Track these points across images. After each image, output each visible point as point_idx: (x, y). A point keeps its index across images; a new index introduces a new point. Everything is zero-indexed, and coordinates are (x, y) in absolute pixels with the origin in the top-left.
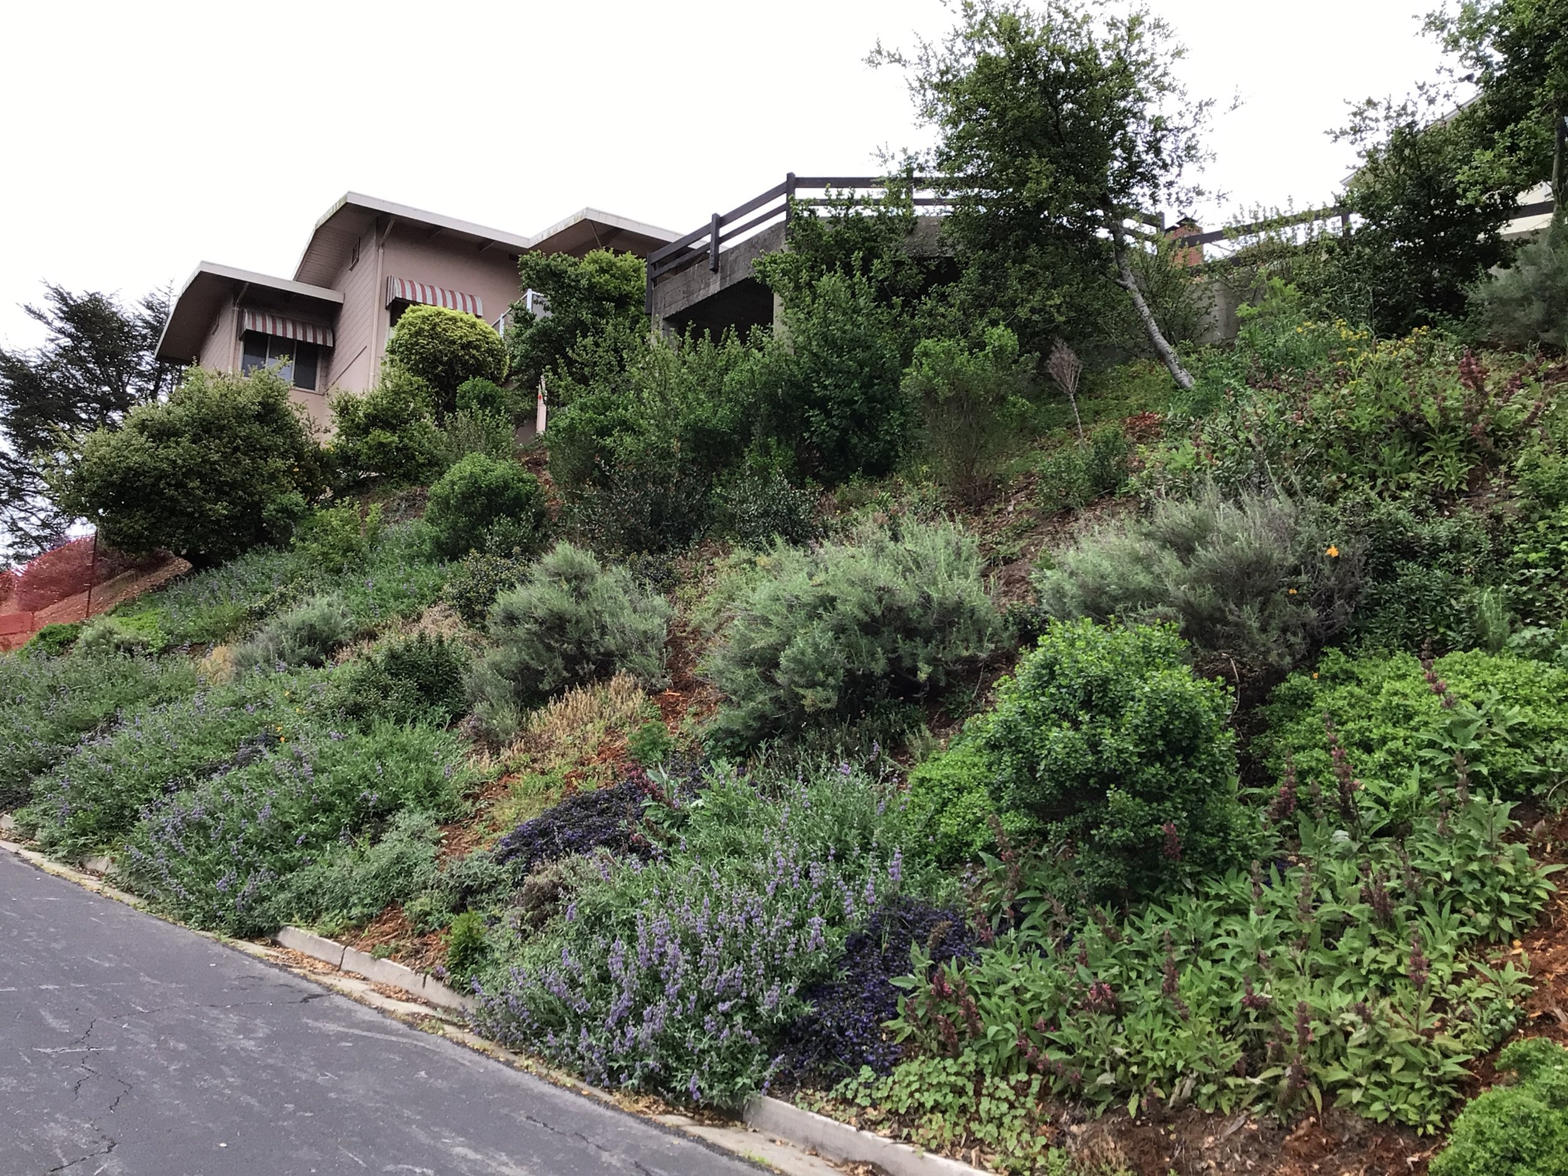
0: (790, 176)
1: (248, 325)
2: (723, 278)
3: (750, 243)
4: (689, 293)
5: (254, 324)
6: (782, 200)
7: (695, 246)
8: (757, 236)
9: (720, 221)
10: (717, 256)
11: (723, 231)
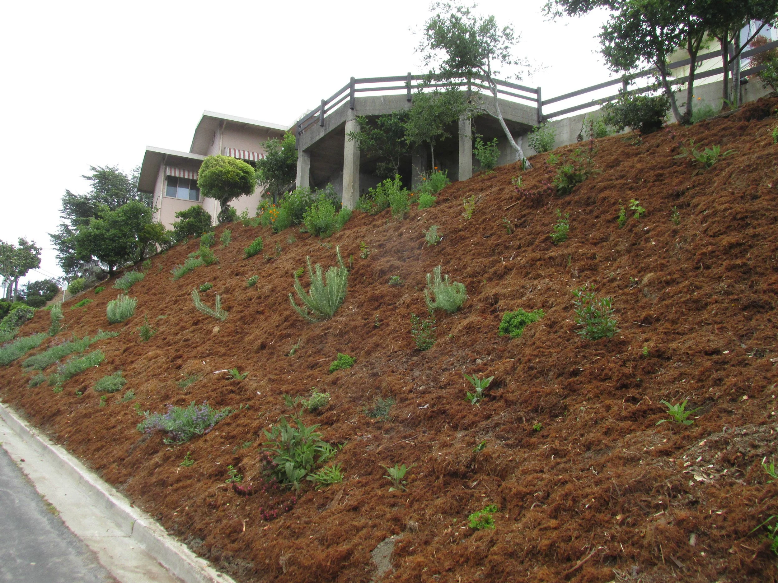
0: (352, 79)
1: (168, 173)
2: (325, 129)
3: (336, 112)
4: (312, 138)
5: (171, 172)
6: (348, 91)
7: (316, 115)
8: (339, 108)
9: (325, 103)
10: (323, 120)
11: (326, 108)
